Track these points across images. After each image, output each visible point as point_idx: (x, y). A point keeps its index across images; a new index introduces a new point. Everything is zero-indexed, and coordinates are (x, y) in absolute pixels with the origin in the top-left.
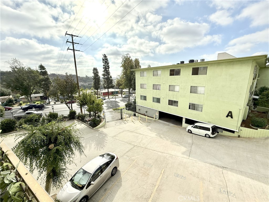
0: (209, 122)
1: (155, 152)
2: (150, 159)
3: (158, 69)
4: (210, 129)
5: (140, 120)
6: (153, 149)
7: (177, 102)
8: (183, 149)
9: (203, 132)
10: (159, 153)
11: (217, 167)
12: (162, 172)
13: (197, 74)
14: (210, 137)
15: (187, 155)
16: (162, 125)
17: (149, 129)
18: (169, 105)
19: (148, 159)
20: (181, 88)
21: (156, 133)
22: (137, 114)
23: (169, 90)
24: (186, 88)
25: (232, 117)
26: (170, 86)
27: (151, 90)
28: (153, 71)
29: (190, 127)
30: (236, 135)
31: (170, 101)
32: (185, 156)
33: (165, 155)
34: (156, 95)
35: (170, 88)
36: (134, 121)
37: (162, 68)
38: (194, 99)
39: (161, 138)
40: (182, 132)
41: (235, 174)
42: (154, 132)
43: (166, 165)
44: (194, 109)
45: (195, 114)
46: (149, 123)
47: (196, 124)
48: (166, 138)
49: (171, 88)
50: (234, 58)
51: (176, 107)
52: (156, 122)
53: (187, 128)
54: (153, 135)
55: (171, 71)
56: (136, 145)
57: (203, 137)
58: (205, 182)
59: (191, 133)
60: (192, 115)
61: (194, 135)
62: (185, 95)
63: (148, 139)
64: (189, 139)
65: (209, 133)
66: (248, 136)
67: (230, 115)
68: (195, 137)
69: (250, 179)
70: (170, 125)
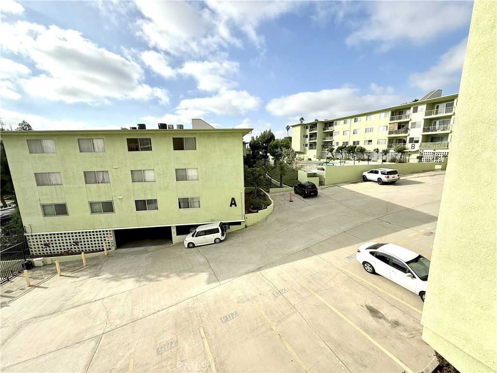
0: (213, 221)
1: (161, 312)
2: (163, 331)
3: (92, 135)
4: (218, 230)
5: (62, 270)
6: (153, 311)
7: (155, 201)
8: (204, 276)
9: (211, 238)
10: (171, 310)
11: (254, 273)
12: (203, 334)
13: (182, 149)
14: (221, 241)
15: (215, 282)
16: (133, 257)
17: (107, 278)
18: (137, 210)
19: (158, 336)
20: (159, 175)
21: (133, 279)
22: (37, 261)
23: (133, 181)
24: (167, 174)
25: (236, 206)
26: (134, 172)
27: (79, 187)
28: (78, 139)
29: (189, 238)
30: (243, 225)
31: (139, 203)
32: (213, 285)
33: (184, 304)
34: (100, 197)
35: (135, 176)
36: (39, 281)
37: (104, 134)
38: (185, 190)
39: (150, 281)
40: (178, 251)
41: (271, 269)
42: (125, 278)
43: (199, 317)
44: (187, 206)
45: (191, 215)
46: (95, 267)
47: (198, 230)
48: (160, 276)
49: (137, 176)
50: (212, 128)
51: (155, 211)
52: (112, 256)
53: (185, 242)
54: (129, 284)
55: (130, 141)
56: (101, 332)
57: (213, 245)
58: (258, 299)
59: (194, 246)
60: (186, 218)
61: (199, 248)
62: (168, 186)
63: (122, 301)
64: (197, 257)
65: (218, 235)
66: (253, 223)
67: (233, 203)
68: (203, 250)
69: (282, 265)
70: (150, 250)
